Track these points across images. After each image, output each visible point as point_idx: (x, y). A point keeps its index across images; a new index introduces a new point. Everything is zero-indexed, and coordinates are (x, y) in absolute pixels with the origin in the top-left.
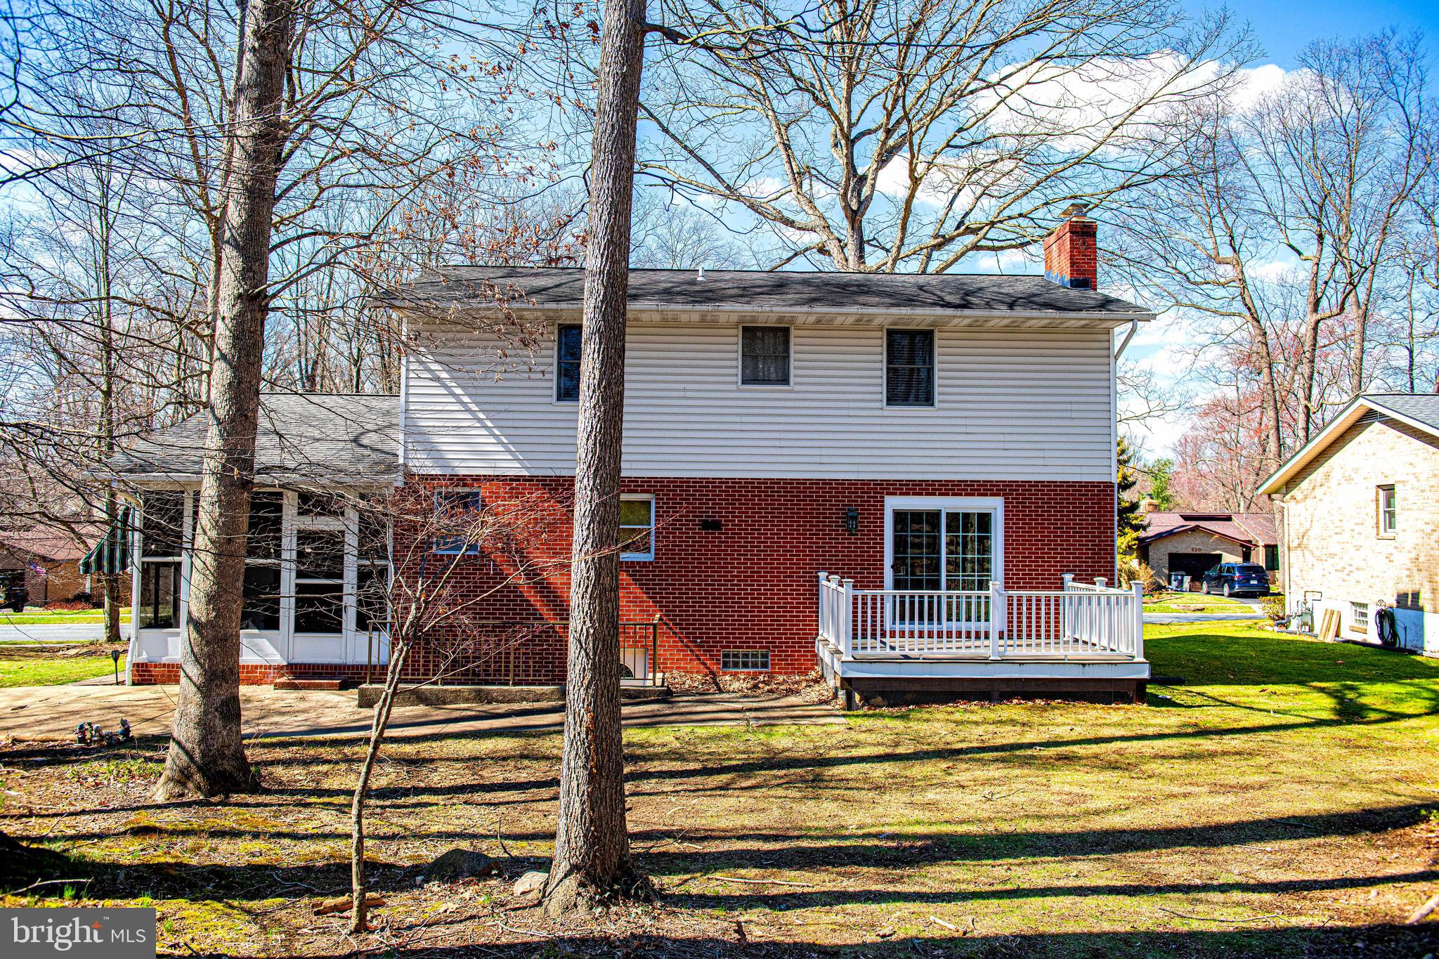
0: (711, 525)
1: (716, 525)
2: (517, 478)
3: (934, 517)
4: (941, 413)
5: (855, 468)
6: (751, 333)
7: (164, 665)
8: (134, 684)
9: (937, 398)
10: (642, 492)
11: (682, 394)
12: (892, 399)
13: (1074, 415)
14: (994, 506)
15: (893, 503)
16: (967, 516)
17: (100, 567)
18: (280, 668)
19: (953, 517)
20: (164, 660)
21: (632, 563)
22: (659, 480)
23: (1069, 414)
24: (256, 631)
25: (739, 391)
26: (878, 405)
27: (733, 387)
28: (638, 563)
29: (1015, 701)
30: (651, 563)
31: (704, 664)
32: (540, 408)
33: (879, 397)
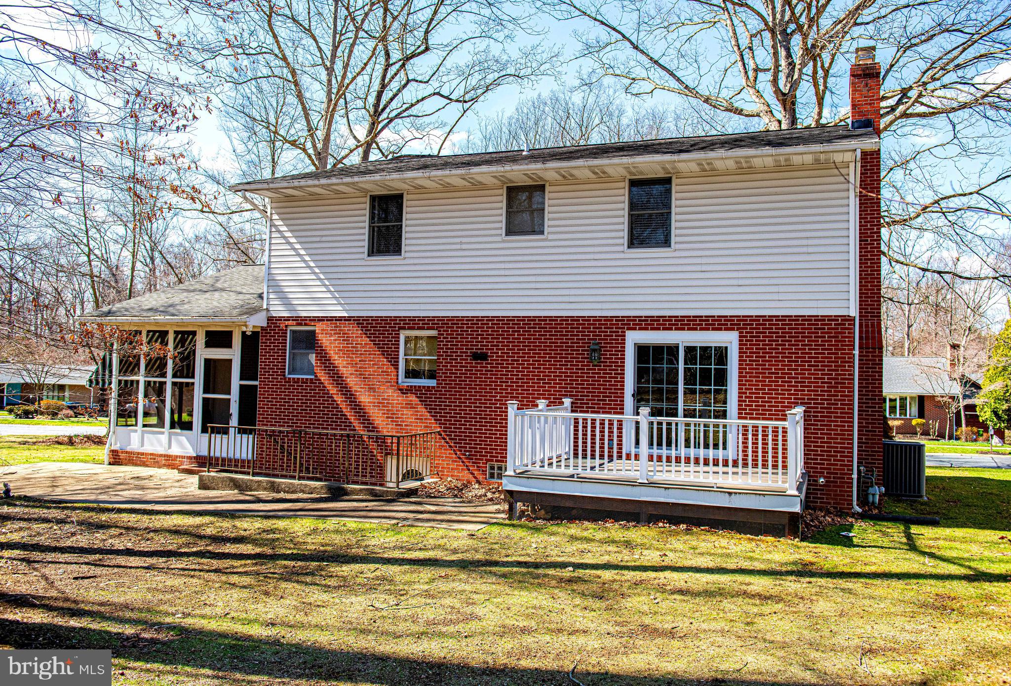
0: (480, 357)
1: (482, 357)
2: (340, 319)
3: (673, 350)
4: (677, 254)
5: (599, 306)
6: (513, 192)
7: (127, 452)
8: (110, 464)
9: (673, 239)
10: (428, 328)
11: (458, 247)
12: (631, 244)
13: (810, 250)
14: (730, 339)
15: (634, 338)
16: (705, 349)
17: (97, 383)
18: (190, 458)
19: (690, 350)
20: (129, 449)
21: (419, 387)
22: (441, 319)
23: (805, 250)
24: (179, 431)
25: (503, 241)
26: (620, 248)
27: (499, 239)
28: (424, 387)
29: (661, 524)
30: (433, 387)
31: (472, 474)
32: (356, 263)
33: (621, 241)
